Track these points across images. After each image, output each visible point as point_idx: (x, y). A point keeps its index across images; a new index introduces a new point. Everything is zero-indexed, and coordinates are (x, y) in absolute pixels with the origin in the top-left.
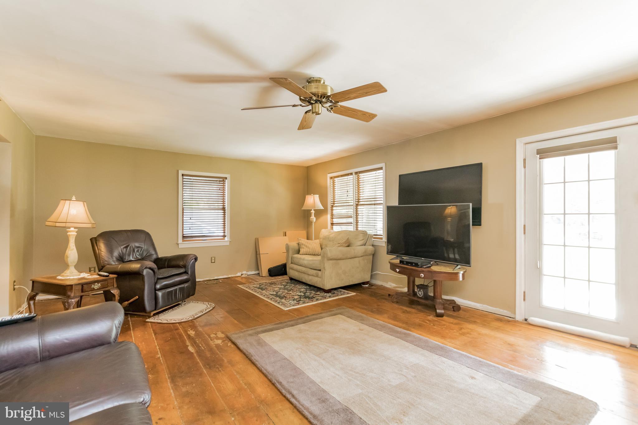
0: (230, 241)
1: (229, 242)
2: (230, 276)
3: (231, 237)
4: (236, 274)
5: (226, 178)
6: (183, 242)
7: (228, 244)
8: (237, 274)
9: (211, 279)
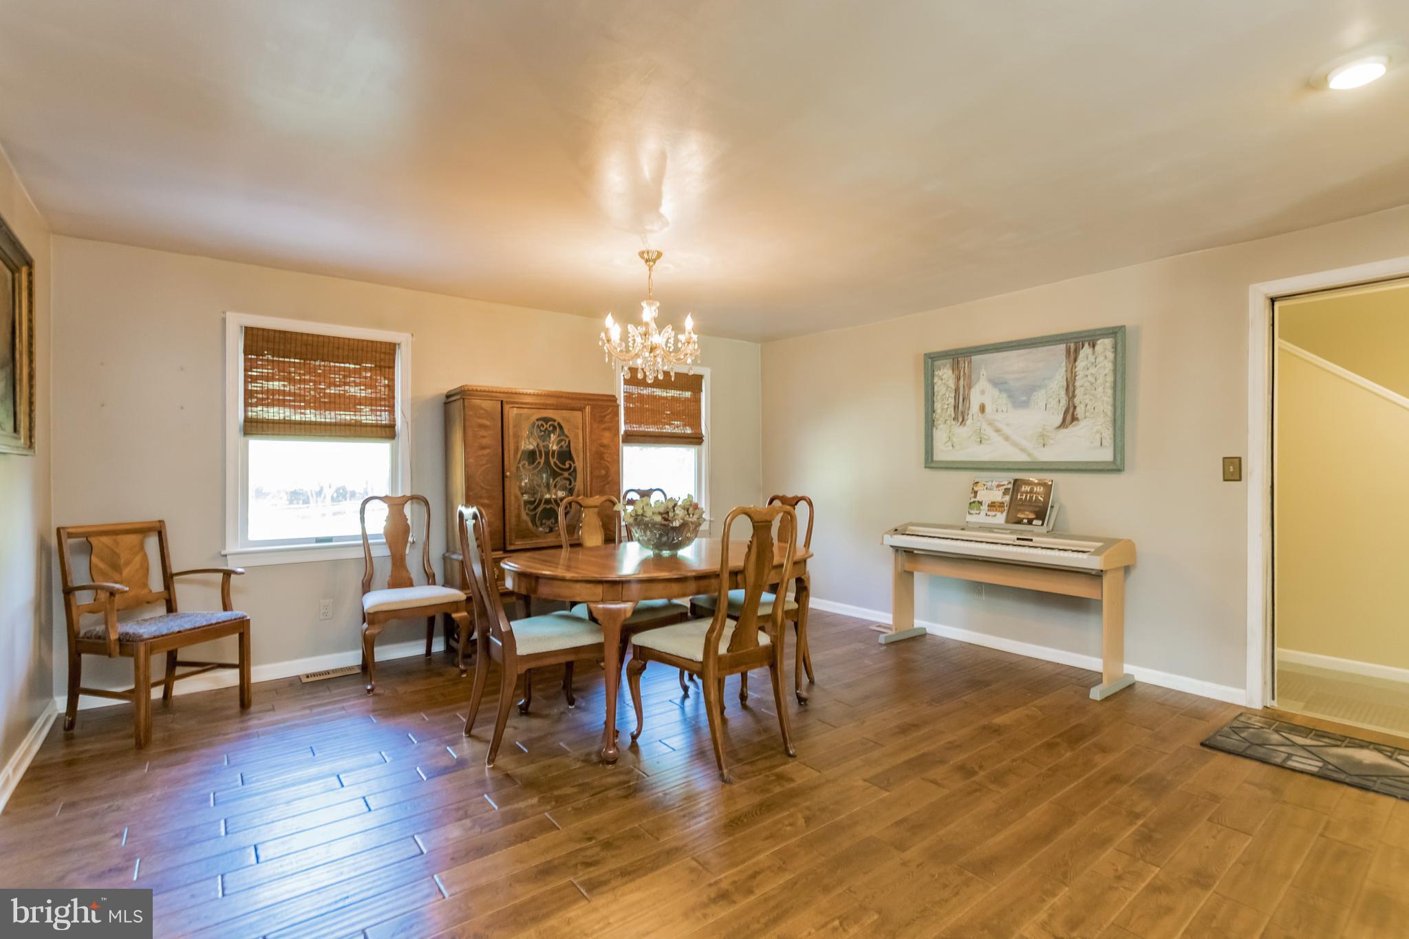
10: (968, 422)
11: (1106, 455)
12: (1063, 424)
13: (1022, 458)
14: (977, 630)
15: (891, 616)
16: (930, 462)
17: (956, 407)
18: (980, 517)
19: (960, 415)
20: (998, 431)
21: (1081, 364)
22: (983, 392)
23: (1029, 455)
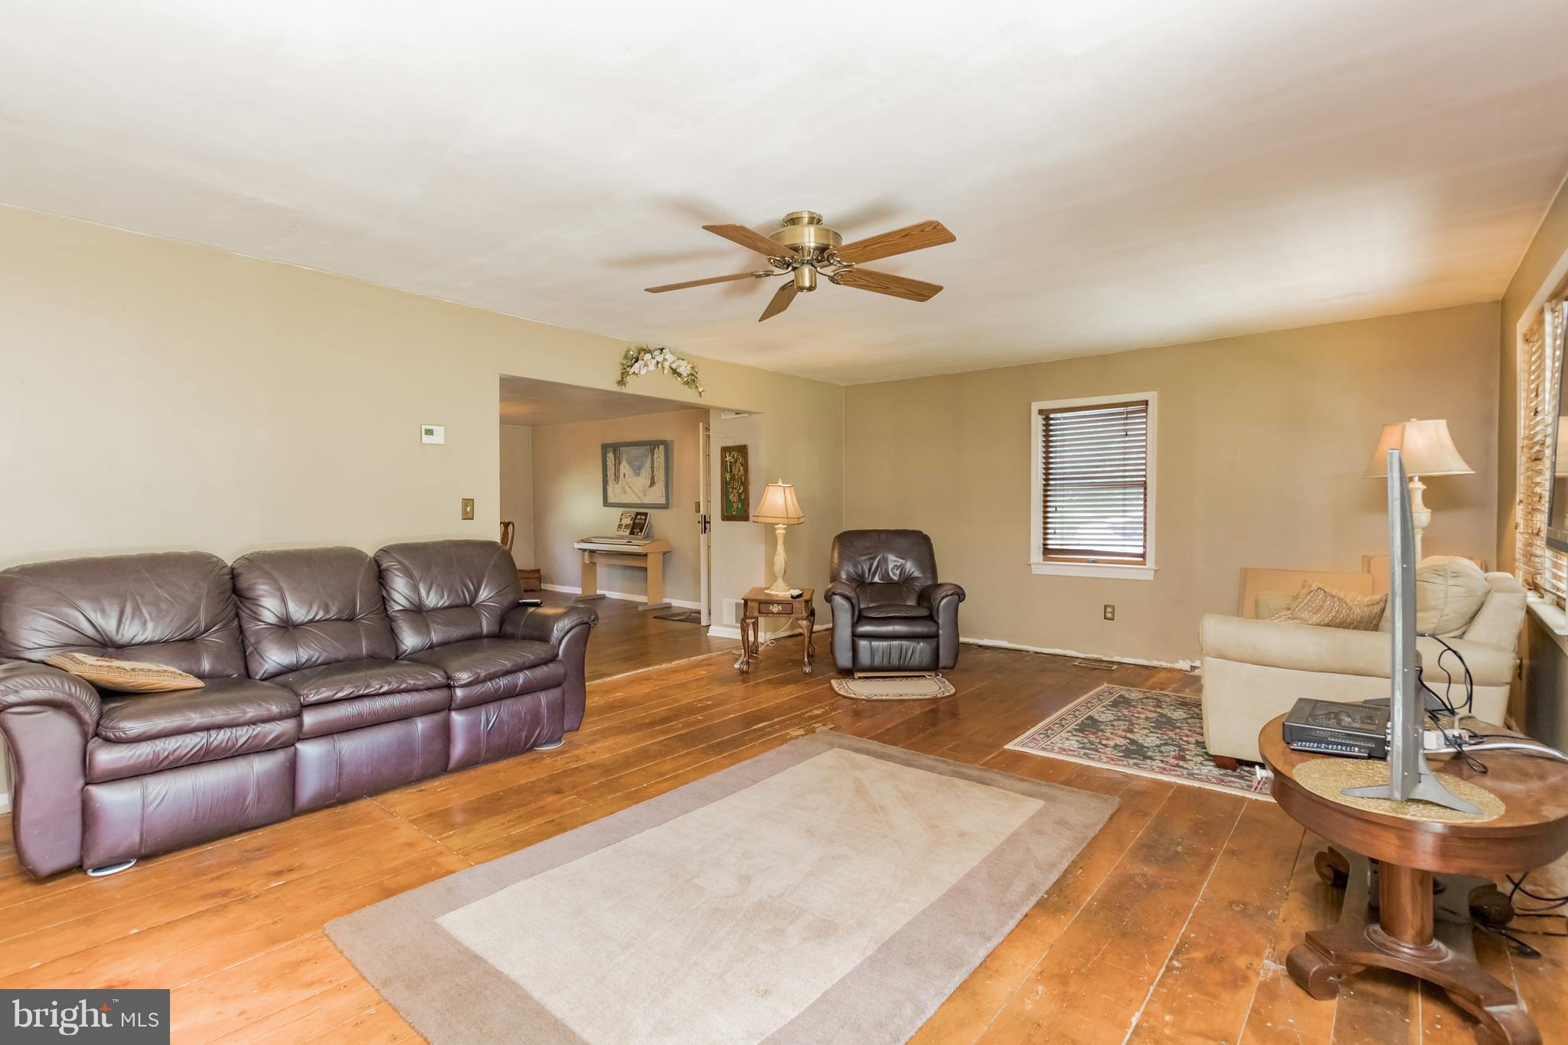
0: (1155, 570)
1: (1153, 572)
2: (1155, 663)
3: (1158, 561)
4: (1173, 663)
5: (1146, 403)
6: (1044, 560)
7: (1150, 576)
8: (1178, 662)
9: (1104, 659)
10: (620, 482)
11: (663, 501)
12: (651, 486)
13: (639, 502)
14: (627, 592)
15: (580, 589)
16: (606, 503)
17: (615, 474)
18: (621, 533)
19: (617, 478)
20: (630, 487)
21: (655, 456)
22: (624, 467)
23: (641, 500)
